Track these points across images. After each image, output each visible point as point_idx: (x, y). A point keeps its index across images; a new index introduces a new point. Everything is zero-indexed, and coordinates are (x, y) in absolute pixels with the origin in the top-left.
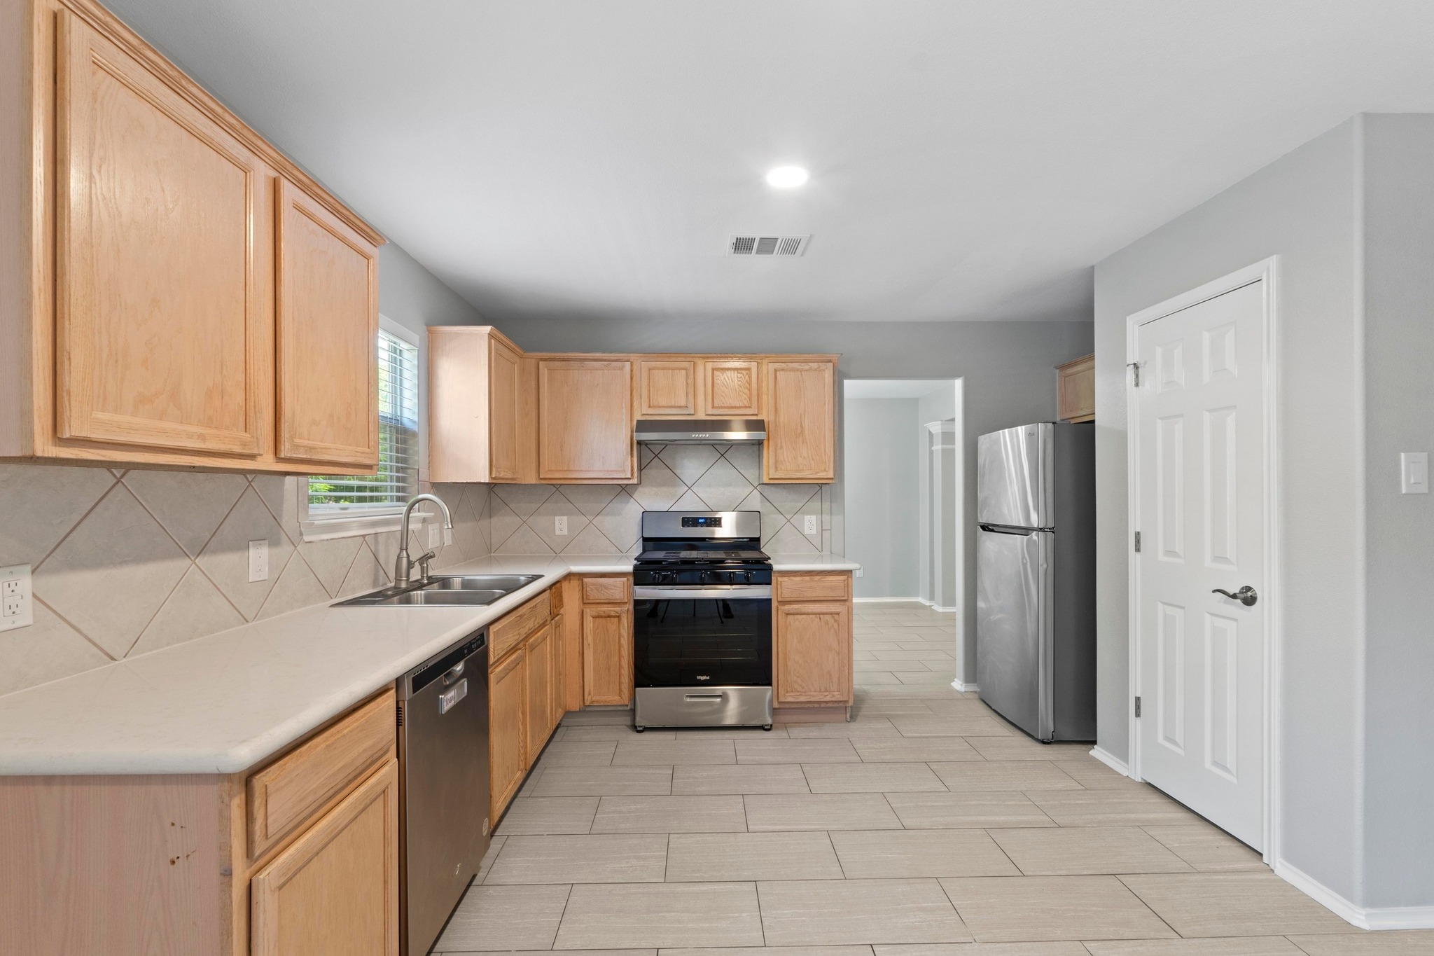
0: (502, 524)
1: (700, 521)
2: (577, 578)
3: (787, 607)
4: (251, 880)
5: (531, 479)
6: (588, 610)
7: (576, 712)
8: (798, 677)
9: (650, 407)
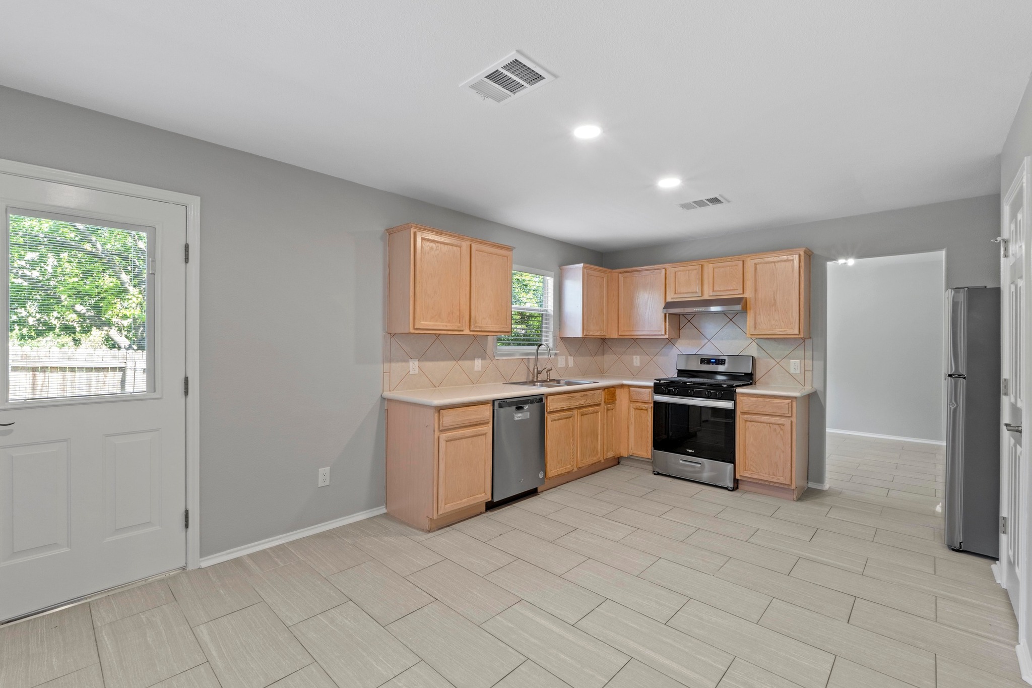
0: (608, 359)
1: (712, 361)
2: (627, 387)
3: (746, 416)
4: (439, 437)
5: (615, 336)
6: (632, 405)
7: (625, 457)
8: (754, 462)
9: (675, 293)
